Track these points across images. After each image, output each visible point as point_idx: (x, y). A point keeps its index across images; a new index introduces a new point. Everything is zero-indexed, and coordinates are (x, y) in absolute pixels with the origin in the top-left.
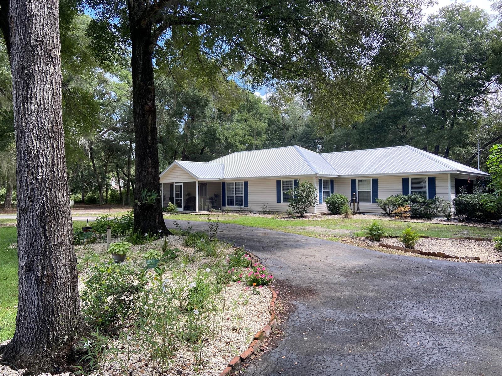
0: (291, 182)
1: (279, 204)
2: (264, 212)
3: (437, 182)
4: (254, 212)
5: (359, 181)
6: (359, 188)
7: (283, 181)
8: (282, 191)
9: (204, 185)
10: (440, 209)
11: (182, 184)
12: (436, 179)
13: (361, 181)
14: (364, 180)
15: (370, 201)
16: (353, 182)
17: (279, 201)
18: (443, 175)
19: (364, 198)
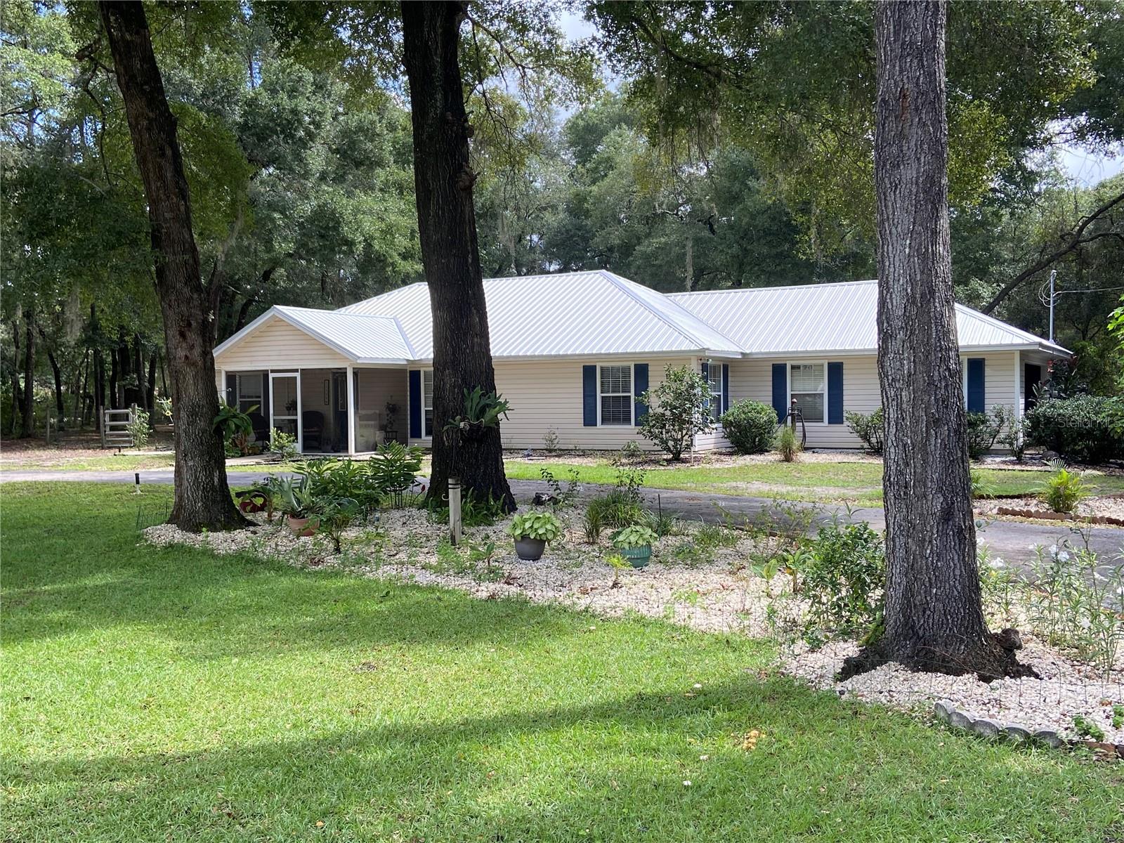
0: (626, 371)
1: (590, 430)
2: (550, 451)
3: (988, 371)
4: (526, 452)
5: (793, 367)
6: (794, 386)
7: (602, 369)
8: (599, 395)
9: (366, 375)
10: (1002, 435)
11: (298, 375)
12: (986, 362)
13: (798, 367)
14: (805, 366)
15: (821, 420)
16: (779, 372)
17: (589, 420)
18: (1002, 354)
19: (806, 412)
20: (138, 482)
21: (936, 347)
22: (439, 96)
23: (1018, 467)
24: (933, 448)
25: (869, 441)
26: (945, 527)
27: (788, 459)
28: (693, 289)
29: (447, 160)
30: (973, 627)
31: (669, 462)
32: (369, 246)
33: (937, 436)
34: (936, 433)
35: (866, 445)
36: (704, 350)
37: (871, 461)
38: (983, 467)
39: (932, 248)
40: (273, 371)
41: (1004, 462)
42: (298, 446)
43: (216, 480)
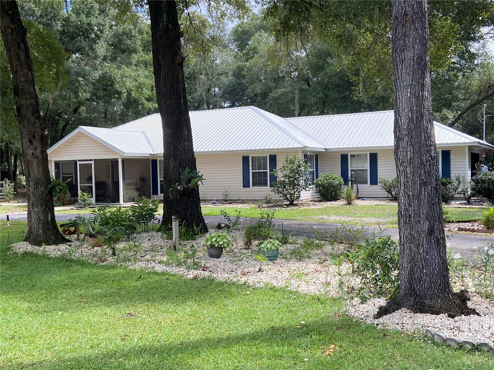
0: (265, 158)
1: (247, 189)
2: (226, 201)
3: (452, 157)
4: (213, 202)
5: (351, 156)
6: (352, 166)
7: (252, 158)
8: (251, 171)
9: (129, 162)
10: (460, 190)
11: (92, 162)
12: (451, 152)
13: (354, 156)
14: (358, 155)
15: (366, 183)
16: (344, 158)
17: (246, 184)
18: (459, 147)
19: (358, 179)
20: (8, 220)
21: (424, 145)
22: (165, 16)
23: (468, 206)
24: (423, 197)
25: (391, 194)
26: (430, 238)
27: (349, 203)
28: (299, 115)
29: (169, 49)
30: (445, 290)
31: (288, 206)
32: (129, 94)
33: (425, 191)
34: (425, 189)
35: (390, 196)
36: (305, 147)
37: (392, 204)
38: (450, 206)
39: (422, 93)
40: (79, 161)
41: (461, 204)
42: (93, 200)
43: (49, 218)
